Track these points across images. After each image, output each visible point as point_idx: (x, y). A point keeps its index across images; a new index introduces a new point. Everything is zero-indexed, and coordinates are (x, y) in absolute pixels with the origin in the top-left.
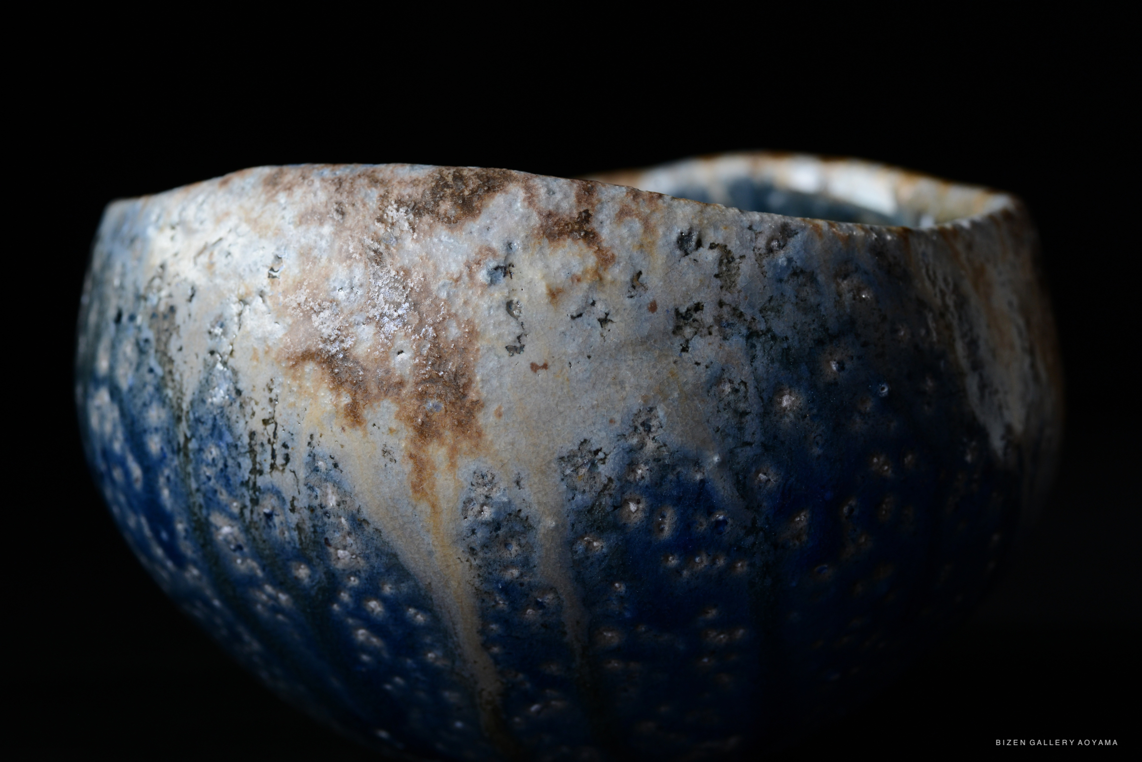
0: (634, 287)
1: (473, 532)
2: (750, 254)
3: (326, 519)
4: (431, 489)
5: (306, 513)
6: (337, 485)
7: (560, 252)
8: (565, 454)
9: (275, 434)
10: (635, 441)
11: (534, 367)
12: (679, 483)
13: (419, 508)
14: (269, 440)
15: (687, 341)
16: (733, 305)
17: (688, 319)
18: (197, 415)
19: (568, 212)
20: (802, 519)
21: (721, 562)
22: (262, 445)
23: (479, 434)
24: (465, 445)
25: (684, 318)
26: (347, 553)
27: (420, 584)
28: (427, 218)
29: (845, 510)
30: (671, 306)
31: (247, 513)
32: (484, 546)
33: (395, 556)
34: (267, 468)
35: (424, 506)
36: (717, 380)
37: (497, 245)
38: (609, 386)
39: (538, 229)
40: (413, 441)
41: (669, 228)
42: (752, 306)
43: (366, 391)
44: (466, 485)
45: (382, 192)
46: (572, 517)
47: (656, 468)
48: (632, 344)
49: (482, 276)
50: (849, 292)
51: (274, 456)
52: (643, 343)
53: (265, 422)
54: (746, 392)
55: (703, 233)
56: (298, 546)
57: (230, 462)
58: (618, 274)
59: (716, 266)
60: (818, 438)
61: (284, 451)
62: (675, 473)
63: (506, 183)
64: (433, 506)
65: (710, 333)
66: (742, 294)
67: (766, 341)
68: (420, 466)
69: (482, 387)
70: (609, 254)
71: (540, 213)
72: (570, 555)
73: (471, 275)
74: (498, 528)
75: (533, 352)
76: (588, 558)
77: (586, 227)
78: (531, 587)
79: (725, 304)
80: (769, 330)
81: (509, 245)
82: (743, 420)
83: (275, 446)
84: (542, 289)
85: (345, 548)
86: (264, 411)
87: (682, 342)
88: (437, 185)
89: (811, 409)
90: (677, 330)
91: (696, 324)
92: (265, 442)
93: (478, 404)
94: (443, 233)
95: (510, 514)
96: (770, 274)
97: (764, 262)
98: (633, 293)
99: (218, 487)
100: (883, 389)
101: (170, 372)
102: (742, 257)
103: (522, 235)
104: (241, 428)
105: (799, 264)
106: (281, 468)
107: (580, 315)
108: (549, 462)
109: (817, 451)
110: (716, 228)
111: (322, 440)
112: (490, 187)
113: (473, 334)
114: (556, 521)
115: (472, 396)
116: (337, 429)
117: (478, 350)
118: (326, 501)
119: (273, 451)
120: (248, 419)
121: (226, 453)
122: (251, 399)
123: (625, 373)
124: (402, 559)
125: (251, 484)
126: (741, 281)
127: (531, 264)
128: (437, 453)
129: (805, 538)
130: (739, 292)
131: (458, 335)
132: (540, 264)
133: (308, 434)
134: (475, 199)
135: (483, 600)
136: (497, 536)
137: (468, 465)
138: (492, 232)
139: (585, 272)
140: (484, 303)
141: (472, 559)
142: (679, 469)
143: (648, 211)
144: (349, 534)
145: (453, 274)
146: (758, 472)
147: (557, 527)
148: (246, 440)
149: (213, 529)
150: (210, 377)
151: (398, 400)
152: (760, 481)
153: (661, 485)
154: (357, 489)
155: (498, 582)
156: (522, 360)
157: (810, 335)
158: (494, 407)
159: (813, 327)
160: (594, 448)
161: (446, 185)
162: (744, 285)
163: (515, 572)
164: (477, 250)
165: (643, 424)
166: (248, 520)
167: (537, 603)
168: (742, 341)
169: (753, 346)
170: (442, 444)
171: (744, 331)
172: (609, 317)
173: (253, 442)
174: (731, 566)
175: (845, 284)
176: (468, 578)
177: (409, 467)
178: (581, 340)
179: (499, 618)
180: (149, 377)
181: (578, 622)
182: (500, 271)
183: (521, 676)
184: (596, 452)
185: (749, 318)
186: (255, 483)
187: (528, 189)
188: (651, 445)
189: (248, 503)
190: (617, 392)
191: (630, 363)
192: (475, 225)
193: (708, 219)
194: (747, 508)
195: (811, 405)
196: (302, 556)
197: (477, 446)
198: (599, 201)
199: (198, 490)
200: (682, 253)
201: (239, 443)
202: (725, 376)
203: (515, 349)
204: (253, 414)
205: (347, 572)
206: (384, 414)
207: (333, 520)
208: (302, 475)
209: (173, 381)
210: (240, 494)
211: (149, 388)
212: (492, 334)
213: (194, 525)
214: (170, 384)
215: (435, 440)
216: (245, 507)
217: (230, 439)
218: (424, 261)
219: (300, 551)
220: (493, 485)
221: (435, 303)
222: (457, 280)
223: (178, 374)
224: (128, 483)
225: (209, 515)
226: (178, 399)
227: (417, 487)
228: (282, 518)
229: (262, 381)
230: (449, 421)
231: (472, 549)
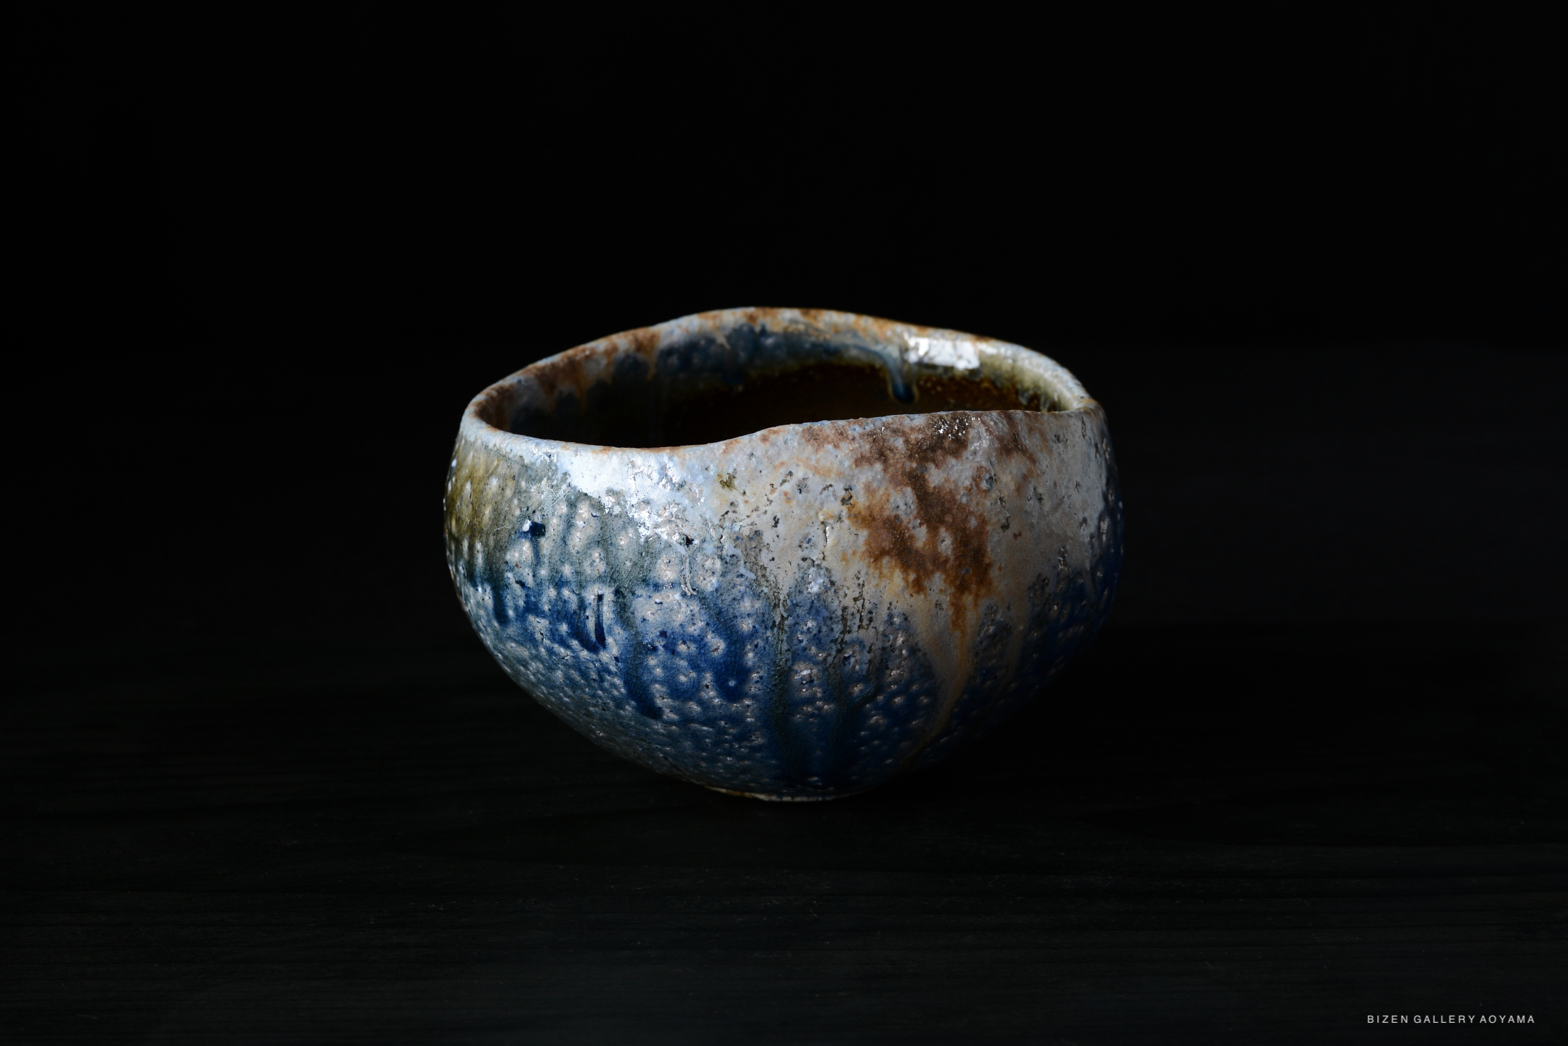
1: (981, 643)
3: (891, 653)
4: (963, 622)
5: (879, 652)
6: (906, 630)
7: (1013, 462)
8: (1031, 585)
9: (863, 606)
11: (1015, 536)
12: (1073, 588)
13: (954, 635)
14: (858, 611)
18: (794, 602)
19: (1007, 436)
21: (1077, 629)
22: (853, 614)
23: (990, 583)
24: (983, 591)
26: (898, 671)
27: (938, 680)
28: (940, 453)
31: (830, 660)
32: (984, 650)
33: (930, 667)
35: (958, 633)
37: (985, 464)
38: (1047, 539)
39: (1000, 449)
40: (954, 595)
43: (925, 569)
44: (983, 615)
45: (904, 439)
46: (1030, 621)
47: (1066, 582)
48: (1052, 510)
49: (984, 485)
51: (861, 620)
52: (1056, 508)
53: (855, 600)
56: (862, 673)
57: (824, 629)
61: (869, 616)
63: (970, 420)
64: (963, 632)
68: (959, 609)
69: (991, 554)
71: (997, 438)
72: (1023, 644)
73: (977, 486)
74: (994, 638)
75: (1014, 528)
76: (1029, 643)
77: (1019, 444)
78: (997, 668)
81: (990, 463)
83: (862, 614)
84: (1013, 486)
85: (897, 669)
86: (854, 593)
92: (855, 611)
94: (952, 461)
95: (1002, 628)
99: (808, 646)
101: (764, 576)
103: (994, 454)
104: (835, 605)
106: (866, 627)
107: (1031, 498)
108: (1024, 592)
111: (897, 604)
112: (965, 423)
113: (983, 522)
114: (1023, 626)
115: (987, 561)
116: (907, 596)
117: (988, 532)
118: (895, 642)
120: (840, 599)
121: (822, 624)
122: (843, 586)
123: (1052, 529)
124: (933, 668)
125: (840, 640)
127: (1004, 472)
128: (968, 599)
131: (976, 524)
132: (1008, 471)
133: (888, 602)
135: (969, 682)
136: (993, 642)
137: (984, 603)
138: (979, 455)
141: (975, 659)
144: (905, 659)
145: (967, 487)
146: (1098, 571)
147: (1022, 629)
148: (839, 613)
149: (792, 673)
150: (806, 576)
151: (945, 571)
152: (1098, 576)
153: (1066, 591)
154: (919, 630)
155: (982, 670)
156: (1009, 533)
158: (997, 566)
160: (1043, 578)
163: (994, 661)
164: (976, 469)
165: (1061, 557)
166: (828, 664)
167: (995, 676)
170: (971, 593)
172: (1041, 496)
173: (845, 614)
176: (968, 671)
177: (951, 611)
178: (1033, 514)
179: (971, 690)
180: (739, 580)
181: (1006, 681)
182: (991, 480)
183: (954, 721)
184: (1044, 580)
186: (842, 640)
187: (984, 423)
189: (833, 652)
190: (1050, 541)
192: (967, 454)
194: (1093, 593)
196: (863, 679)
197: (989, 590)
198: (1017, 423)
199: (788, 650)
201: (833, 616)
203: (1005, 527)
204: (846, 595)
205: (892, 683)
206: (938, 581)
207: (897, 652)
208: (881, 629)
209: (767, 581)
210: (827, 647)
211: (739, 587)
212: (994, 520)
213: (773, 673)
214: (765, 583)
215: (967, 593)
216: (829, 655)
217: (826, 614)
218: (947, 480)
219: (863, 675)
220: (996, 612)
221: (962, 508)
222: (970, 490)
223: (773, 576)
224: (700, 653)
225: (793, 664)
226: (774, 592)
227: (955, 624)
228: (858, 657)
229: (852, 572)
230: (974, 579)
231: (977, 653)
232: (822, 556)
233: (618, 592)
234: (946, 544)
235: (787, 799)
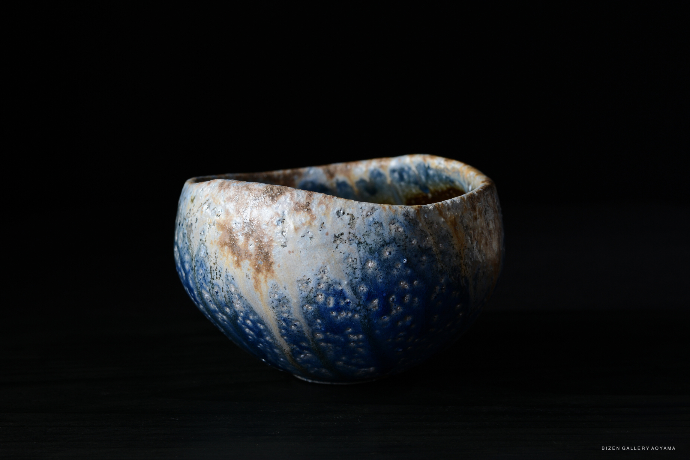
0: (321, 227)
1: (273, 302)
2: (360, 217)
3: (232, 295)
4: (260, 288)
5: (226, 293)
6: (234, 285)
7: (299, 215)
8: (299, 280)
9: (217, 268)
10: (320, 276)
11: (289, 252)
12: (334, 290)
13: (257, 294)
15: (338, 245)
16: (354, 234)
17: (338, 238)
18: (197, 259)
19: (303, 203)
20: (376, 302)
21: (350, 315)
23: (273, 272)
24: (269, 275)
25: (337, 237)
27: (260, 317)
29: (391, 299)
30: (333, 234)
31: (211, 291)
32: (277, 306)
33: (252, 308)
34: (215, 278)
36: (348, 258)
37: (280, 213)
38: (312, 259)
39: (293, 208)
40: (254, 273)
41: (334, 208)
42: (360, 234)
43: (241, 256)
44: (270, 288)
45: (249, 193)
46: (302, 299)
47: (327, 285)
48: (320, 245)
49: (275, 222)
50: (394, 229)
51: (217, 275)
52: (323, 245)
53: (214, 264)
54: (356, 262)
55: (345, 210)
56: (225, 302)
57: (205, 275)
58: (317, 223)
59: (349, 221)
60: (381, 276)
61: (219, 273)
62: (333, 287)
63: (286, 192)
64: (261, 293)
65: (346, 243)
66: (357, 230)
67: (364, 245)
68: (257, 281)
69: (274, 258)
70: (314, 216)
71: (294, 202)
72: (302, 311)
73: (272, 222)
74: (280, 301)
75: (290, 247)
76: (308, 312)
77: (308, 207)
78: (292, 320)
79: (351, 233)
80: (365, 242)
81: (284, 213)
82: (355, 270)
83: (217, 271)
84: (292, 227)
85: (238, 304)
86: (214, 260)
87: (336, 245)
88: (265, 191)
89: (378, 267)
90: (335, 241)
91: (341, 240)
92: (214, 270)
93: (272, 263)
94: (265, 209)
95: (283, 297)
96: (366, 224)
97: (365, 220)
98: (321, 229)
99: (203, 282)
100: (405, 260)
101: (191, 244)
102: (358, 218)
103: (288, 209)
104: (208, 265)
105: (377, 220)
106: (219, 278)
107: (304, 236)
108: (294, 282)
109: (380, 280)
110: (349, 208)
111: (229, 271)
112: (280, 193)
113: (271, 240)
114: (297, 300)
115: (271, 260)
116: (233, 268)
117: (273, 246)
118: (231, 289)
119: (216, 273)
121: (204, 272)
122: (211, 256)
123: (317, 255)
124: (254, 309)
126: (357, 226)
127: (290, 219)
128: (261, 277)
129: (377, 308)
130: (356, 229)
131: (268, 241)
132: (293, 219)
133: (226, 268)
134: (276, 197)
135: (278, 323)
136: (280, 304)
137: (270, 282)
138: (279, 208)
139: (306, 222)
140: (275, 232)
141: (273, 310)
142: (334, 285)
143: (328, 202)
144: (238, 300)
145: (267, 221)
146: (360, 287)
147: (297, 302)
148: (209, 269)
149: (203, 295)
150: (200, 248)
151: (250, 260)
152: (361, 290)
153: (328, 290)
154: (239, 286)
155: (282, 317)
156: (286, 249)
157: (379, 243)
158: (277, 264)
159: (380, 241)
160: (308, 278)
161: (268, 192)
162: (357, 227)
163: (286, 315)
164: (274, 214)
165: (323, 271)
166: (211, 293)
167: (295, 324)
168: (356, 245)
169: (360, 247)
170: (263, 274)
171: (357, 242)
172: (313, 237)
173: (211, 269)
174: (353, 316)
175: (393, 227)
176: (273, 316)
177: (253, 281)
178: (304, 244)
179: (284, 328)
180: (186, 245)
181: (308, 331)
182: (280, 221)
183: (295, 346)
184: (308, 280)
185: (359, 238)
186: (212, 282)
187: (292, 194)
189: (211, 288)
190: (315, 261)
191: (319, 252)
192: (275, 206)
193: (347, 205)
194: (357, 298)
195: (378, 266)
196: (227, 305)
197: (273, 276)
198: (313, 199)
199: (198, 282)
200: (338, 216)
202: (350, 256)
203: (284, 246)
204: (211, 261)
205: (240, 311)
206: (246, 264)
207: (234, 295)
208: (225, 281)
209: (191, 247)
210: (209, 285)
211: (186, 248)
212: (277, 241)
213: (198, 292)
215: (261, 273)
217: (205, 268)
218: (259, 216)
220: (278, 288)
221: (261, 230)
222: (268, 223)
225: (202, 290)
226: (192, 253)
227: (256, 287)
228: (220, 293)
229: (213, 251)
230: (264, 268)
231: (273, 307)
232: (205, 240)
234: (252, 248)
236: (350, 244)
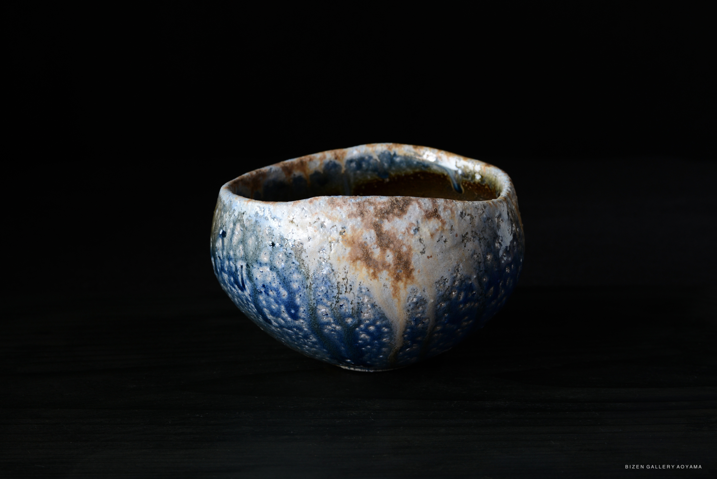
0: (451, 230)
1: (410, 305)
2: (477, 215)
3: (363, 306)
4: (399, 295)
5: (356, 305)
6: (369, 296)
7: (431, 222)
8: (437, 281)
9: (347, 282)
10: (455, 275)
11: (428, 257)
12: (465, 285)
13: (394, 301)
14: (345, 284)
15: (465, 244)
16: (475, 231)
17: (465, 237)
18: (316, 277)
19: (431, 210)
20: (492, 289)
21: (473, 304)
22: (342, 285)
23: (413, 278)
24: (409, 281)
26: (368, 314)
27: (390, 321)
28: (391, 215)
29: (500, 284)
30: (461, 234)
31: (333, 305)
32: (412, 309)
33: (384, 314)
35: (396, 300)
36: (473, 254)
37: (414, 222)
38: (448, 260)
39: (424, 216)
40: (393, 282)
41: (457, 211)
42: (479, 231)
43: (378, 268)
44: (409, 293)
45: (374, 207)
46: (438, 298)
47: (460, 281)
48: (452, 247)
49: (412, 232)
51: (346, 289)
52: (455, 246)
53: (343, 279)
54: (480, 256)
55: (466, 211)
57: (329, 291)
58: (447, 227)
59: (470, 220)
61: (350, 287)
62: (464, 282)
63: (411, 201)
64: (399, 300)
65: (470, 241)
67: (483, 240)
68: (396, 289)
69: (414, 265)
70: (444, 221)
71: (424, 211)
72: (435, 309)
73: (408, 232)
74: (417, 304)
75: (428, 253)
76: (440, 309)
77: (437, 214)
78: (423, 318)
79: (473, 231)
80: (484, 237)
81: (417, 222)
82: (480, 264)
83: (347, 286)
84: (428, 234)
86: (343, 276)
87: (464, 244)
88: (392, 204)
89: (494, 258)
90: (463, 240)
91: (467, 239)
92: (343, 285)
93: (413, 270)
94: (397, 219)
95: (421, 300)
96: (482, 221)
97: (481, 217)
98: (451, 232)
99: (323, 298)
101: (303, 264)
102: (476, 217)
103: (421, 218)
104: (334, 280)
105: (488, 216)
106: (349, 292)
107: (439, 241)
108: (433, 284)
109: (496, 269)
110: (468, 209)
111: (364, 283)
112: (407, 204)
113: (410, 249)
114: (433, 300)
115: (411, 267)
116: (369, 280)
117: (412, 254)
118: (364, 301)
119: (346, 287)
120: (337, 278)
121: (328, 288)
122: (338, 272)
123: (452, 256)
124: (385, 315)
125: (337, 297)
126: (476, 224)
127: (424, 227)
128: (401, 284)
129: (492, 294)
130: (476, 227)
131: (406, 250)
132: (427, 227)
133: (359, 282)
134: (404, 208)
135: (408, 323)
136: (417, 306)
137: (410, 287)
138: (412, 218)
139: (439, 228)
140: (413, 241)
141: (408, 313)
143: (451, 206)
144: (370, 309)
145: (403, 232)
146: (484, 278)
148: (336, 284)
149: (317, 310)
150: (321, 266)
151: (389, 270)
152: (484, 281)
153: (461, 286)
154: (375, 297)
155: (414, 318)
156: (425, 256)
157: (492, 237)
158: (417, 270)
159: (493, 234)
160: (445, 279)
161: (394, 204)
163: (419, 315)
164: (409, 224)
165: (457, 270)
166: (333, 307)
167: (423, 322)
168: (478, 241)
169: (481, 242)
170: (402, 282)
171: (478, 239)
172: (446, 240)
173: (338, 285)
176: (405, 318)
177: (392, 289)
178: (440, 248)
179: (410, 327)
180: (292, 265)
181: (432, 326)
182: (416, 230)
183: (409, 341)
184: (445, 280)
185: (479, 234)
186: (338, 297)
187: (419, 203)
188: (459, 275)
189: (335, 302)
190: (450, 261)
191: (453, 252)
192: (406, 216)
193: (466, 207)
194: (481, 288)
196: (351, 316)
197: (413, 281)
198: (438, 204)
199: (314, 299)
200: (462, 218)
201: (333, 285)
202: (475, 252)
203: (423, 253)
204: (339, 277)
205: (366, 319)
206: (384, 275)
207: (365, 305)
208: (356, 294)
209: (304, 266)
210: (331, 300)
211: (292, 268)
212: (416, 249)
213: (309, 309)
214: (303, 267)
215: (400, 281)
216: (333, 303)
217: (330, 284)
218: (393, 228)
219: (350, 314)
220: (417, 292)
221: (398, 241)
222: (404, 234)
223: (306, 264)
224: (278, 296)
225: (317, 306)
226: (307, 272)
227: (394, 295)
228: (346, 306)
229: (342, 266)
230: (404, 275)
231: (408, 310)
232: (328, 257)
233: (247, 265)
234: (390, 257)
235: (352, 369)
236: (474, 241)
